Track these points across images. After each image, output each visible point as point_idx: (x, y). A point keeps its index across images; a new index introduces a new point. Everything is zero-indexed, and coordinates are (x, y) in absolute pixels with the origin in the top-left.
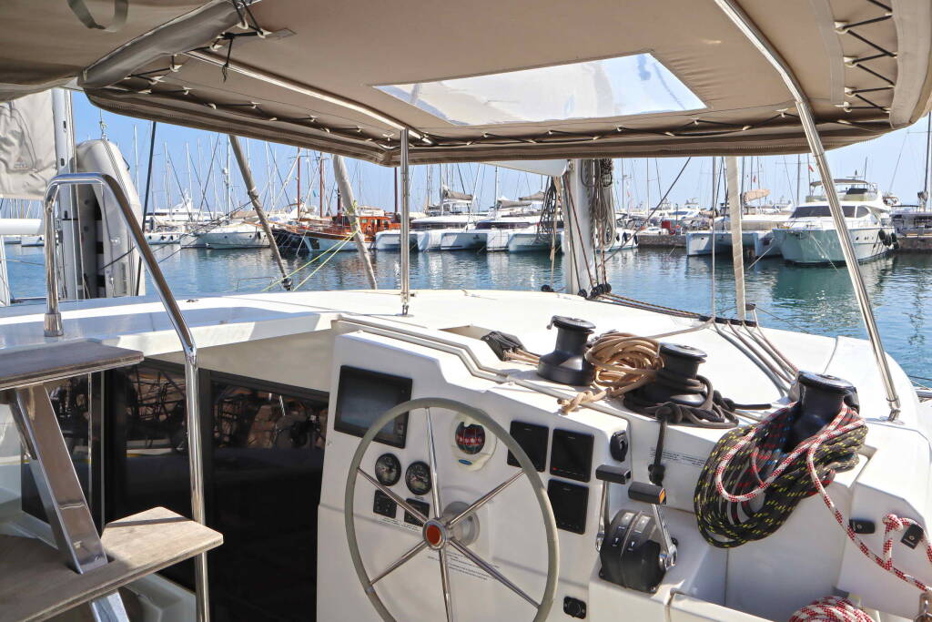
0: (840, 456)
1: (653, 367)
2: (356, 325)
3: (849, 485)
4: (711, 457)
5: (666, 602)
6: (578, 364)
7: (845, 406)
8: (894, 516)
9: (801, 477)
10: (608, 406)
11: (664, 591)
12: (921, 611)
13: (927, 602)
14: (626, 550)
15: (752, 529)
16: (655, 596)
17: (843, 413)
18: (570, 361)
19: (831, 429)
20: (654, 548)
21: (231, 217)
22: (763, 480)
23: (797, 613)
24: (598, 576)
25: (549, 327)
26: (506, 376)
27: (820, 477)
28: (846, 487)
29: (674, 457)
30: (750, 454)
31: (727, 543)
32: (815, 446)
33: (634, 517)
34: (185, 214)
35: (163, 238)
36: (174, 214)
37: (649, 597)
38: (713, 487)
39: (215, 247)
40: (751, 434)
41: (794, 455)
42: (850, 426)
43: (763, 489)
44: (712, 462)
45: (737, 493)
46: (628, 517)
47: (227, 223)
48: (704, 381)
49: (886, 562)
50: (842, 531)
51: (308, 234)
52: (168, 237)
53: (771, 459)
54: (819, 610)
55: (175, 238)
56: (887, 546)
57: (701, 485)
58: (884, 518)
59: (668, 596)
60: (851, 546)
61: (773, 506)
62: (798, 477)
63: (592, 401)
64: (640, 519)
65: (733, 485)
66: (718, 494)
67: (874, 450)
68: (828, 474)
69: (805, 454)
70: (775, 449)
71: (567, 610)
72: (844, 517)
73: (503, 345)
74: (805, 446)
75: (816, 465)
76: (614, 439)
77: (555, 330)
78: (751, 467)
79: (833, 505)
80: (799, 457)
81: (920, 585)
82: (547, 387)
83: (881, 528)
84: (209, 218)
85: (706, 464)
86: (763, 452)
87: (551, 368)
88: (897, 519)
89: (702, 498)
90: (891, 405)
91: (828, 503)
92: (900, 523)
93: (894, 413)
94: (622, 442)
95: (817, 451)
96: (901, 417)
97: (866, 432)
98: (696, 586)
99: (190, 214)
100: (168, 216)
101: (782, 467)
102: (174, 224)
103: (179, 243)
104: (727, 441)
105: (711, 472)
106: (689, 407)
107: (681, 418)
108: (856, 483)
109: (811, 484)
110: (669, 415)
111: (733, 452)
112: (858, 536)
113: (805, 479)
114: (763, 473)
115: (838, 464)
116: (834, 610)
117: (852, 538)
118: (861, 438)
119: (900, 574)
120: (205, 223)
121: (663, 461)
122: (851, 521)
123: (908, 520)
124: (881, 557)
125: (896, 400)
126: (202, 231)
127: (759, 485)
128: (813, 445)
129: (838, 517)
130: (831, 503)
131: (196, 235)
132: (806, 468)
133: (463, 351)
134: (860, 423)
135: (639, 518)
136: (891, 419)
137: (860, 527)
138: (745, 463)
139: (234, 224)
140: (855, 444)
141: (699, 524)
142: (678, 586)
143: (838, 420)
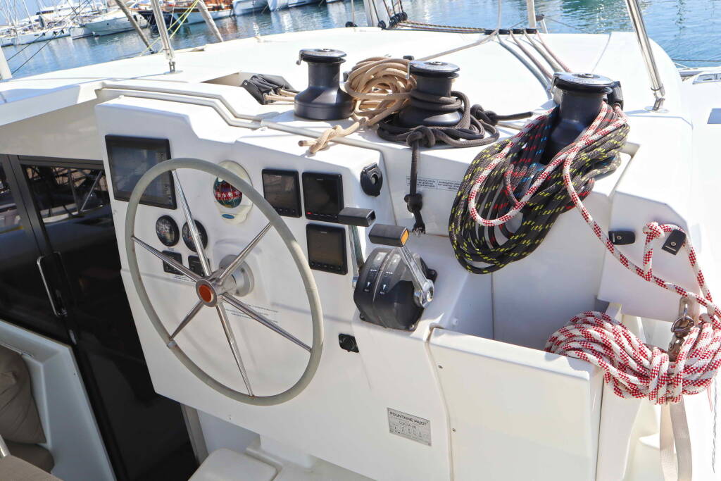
0: (599, 162)
1: (406, 90)
2: (118, 90)
3: (608, 195)
4: (464, 180)
5: (425, 338)
6: (333, 96)
7: (605, 106)
8: (656, 224)
9: (557, 192)
10: (360, 138)
11: (423, 327)
12: (680, 314)
13: (686, 306)
14: (378, 293)
15: (509, 252)
16: (414, 334)
17: (602, 114)
18: (323, 95)
19: (589, 134)
20: (408, 287)
21: (109, 6)
22: (519, 199)
23: (556, 334)
24: (359, 319)
25: (298, 63)
26: (260, 121)
27: (577, 188)
28: (605, 196)
29: (430, 184)
30: (504, 173)
31: (486, 269)
32: (572, 155)
33: (386, 257)
34: (69, 8)
35: (55, 33)
36: (59, 10)
37: (408, 335)
38: (466, 213)
39: (100, 34)
40: (506, 150)
41: (550, 168)
42: (610, 128)
43: (519, 210)
44: (465, 187)
45: (493, 217)
46: (380, 257)
47: (107, 11)
48: (460, 97)
49: (646, 273)
50: (601, 244)
51: (176, 11)
52: (59, 31)
53: (527, 176)
54: (576, 332)
55: (66, 32)
56: (647, 258)
57: (455, 212)
58: (644, 228)
59: (427, 331)
60: (611, 260)
61: (530, 226)
62: (554, 194)
63: (344, 136)
64: (390, 260)
65: (489, 208)
66: (473, 220)
67: (638, 146)
68: (586, 184)
69: (561, 166)
70: (531, 163)
71: (343, 346)
72: (602, 230)
73: (261, 88)
74: (561, 157)
75: (573, 176)
76: (364, 175)
77: (305, 65)
78: (505, 188)
79: (591, 218)
80: (556, 169)
81: (680, 291)
82: (302, 128)
83: (641, 238)
84: (90, 9)
85: (460, 190)
86: (518, 168)
87: (307, 106)
88: (659, 228)
89: (456, 227)
90: (655, 94)
91: (586, 218)
92: (662, 231)
93: (659, 101)
94: (375, 176)
95: (574, 161)
96: (665, 105)
97: (626, 132)
98: (456, 317)
99: (73, 8)
100: (55, 12)
101: (538, 183)
102: (60, 19)
103: (69, 35)
104: (481, 160)
105: (463, 198)
106: (444, 128)
107: (433, 142)
108: (615, 192)
109: (568, 197)
110: (420, 140)
111: (486, 173)
112: (617, 247)
113: (562, 195)
114: (519, 193)
115: (597, 171)
116: (592, 331)
117: (612, 250)
118: (622, 138)
119: (660, 283)
120: (88, 14)
121: (419, 189)
122: (610, 233)
123: (670, 226)
124: (641, 267)
125: (660, 88)
126: (86, 22)
127: (515, 205)
128: (569, 155)
129: (597, 230)
130: (590, 217)
131: (82, 26)
132: (563, 181)
133: (218, 102)
134: (621, 122)
135: (391, 257)
136: (655, 109)
137: (619, 238)
138: (499, 182)
139: (113, 11)
140: (616, 147)
141: (456, 253)
142: (437, 321)
143: (597, 123)
